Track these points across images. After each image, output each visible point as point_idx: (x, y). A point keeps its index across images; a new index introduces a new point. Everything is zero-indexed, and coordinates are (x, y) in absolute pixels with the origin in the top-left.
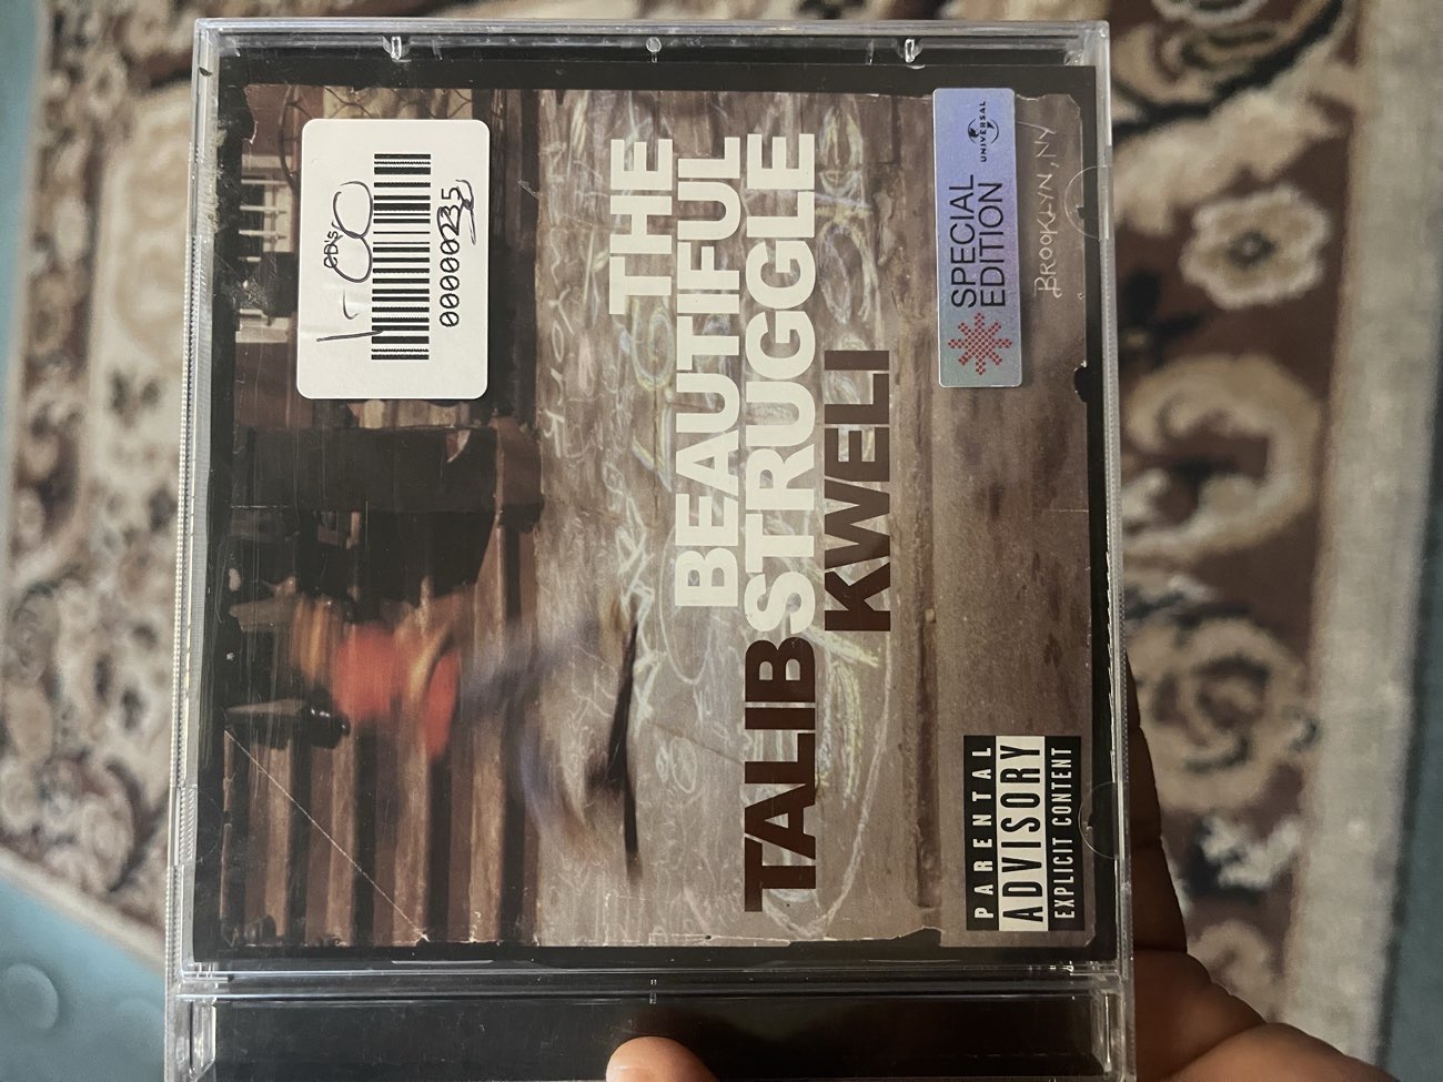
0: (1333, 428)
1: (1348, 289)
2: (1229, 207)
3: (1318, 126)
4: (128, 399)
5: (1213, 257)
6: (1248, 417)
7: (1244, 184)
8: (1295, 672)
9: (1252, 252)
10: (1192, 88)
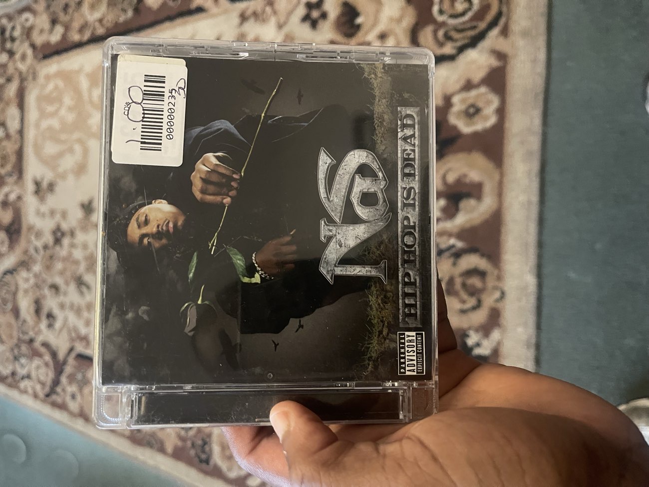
0: (505, 178)
1: (507, 125)
2: (464, 95)
3: (494, 62)
4: (42, 190)
5: (459, 114)
6: (474, 176)
7: (468, 86)
8: (496, 272)
9: (472, 112)
10: (448, 49)
